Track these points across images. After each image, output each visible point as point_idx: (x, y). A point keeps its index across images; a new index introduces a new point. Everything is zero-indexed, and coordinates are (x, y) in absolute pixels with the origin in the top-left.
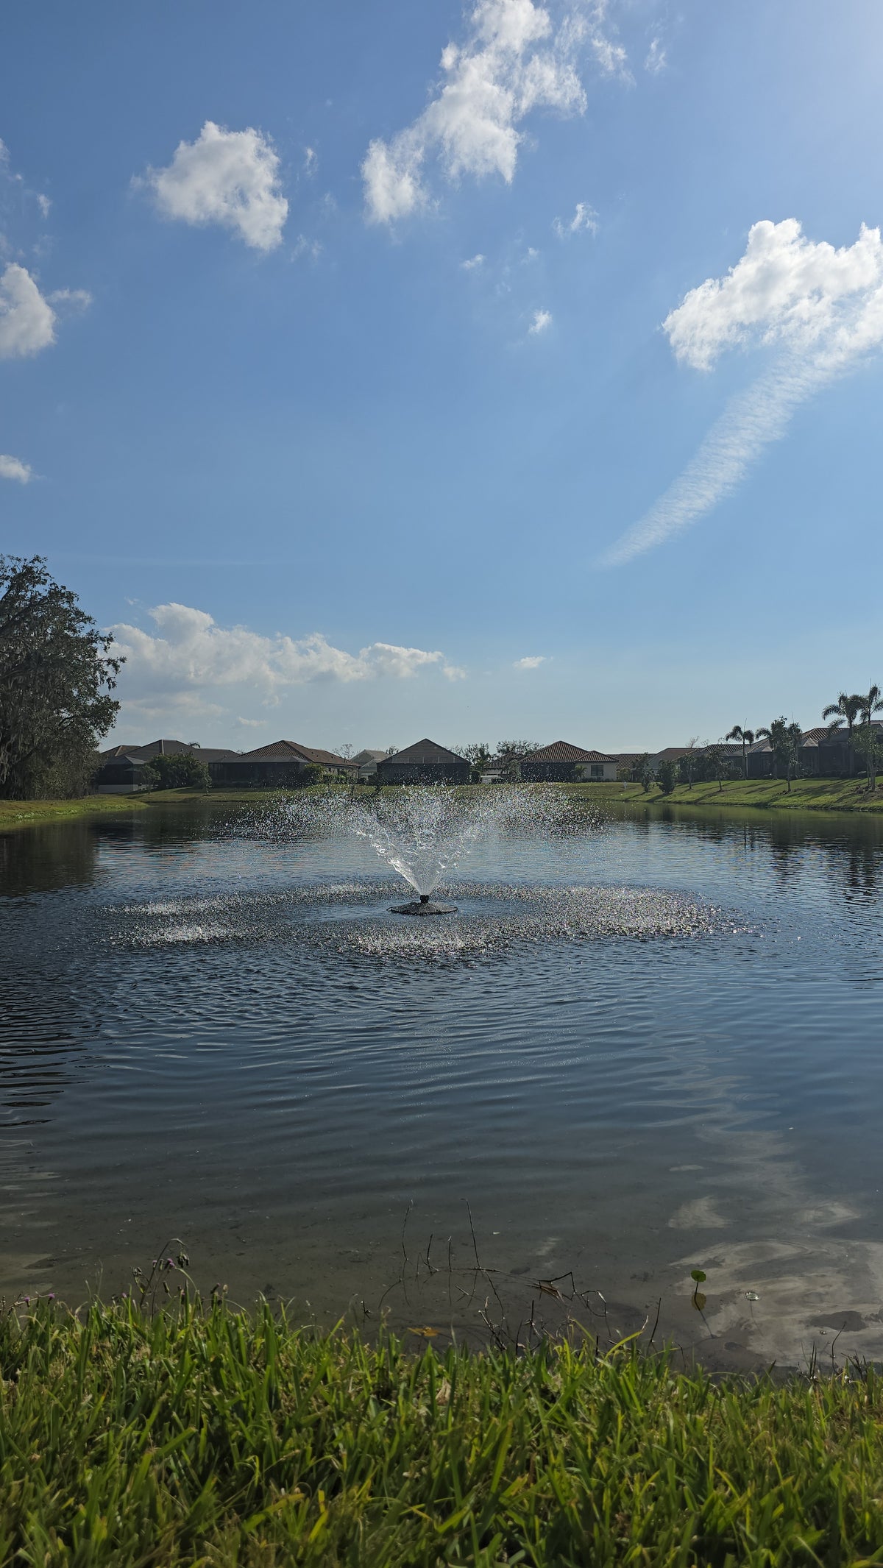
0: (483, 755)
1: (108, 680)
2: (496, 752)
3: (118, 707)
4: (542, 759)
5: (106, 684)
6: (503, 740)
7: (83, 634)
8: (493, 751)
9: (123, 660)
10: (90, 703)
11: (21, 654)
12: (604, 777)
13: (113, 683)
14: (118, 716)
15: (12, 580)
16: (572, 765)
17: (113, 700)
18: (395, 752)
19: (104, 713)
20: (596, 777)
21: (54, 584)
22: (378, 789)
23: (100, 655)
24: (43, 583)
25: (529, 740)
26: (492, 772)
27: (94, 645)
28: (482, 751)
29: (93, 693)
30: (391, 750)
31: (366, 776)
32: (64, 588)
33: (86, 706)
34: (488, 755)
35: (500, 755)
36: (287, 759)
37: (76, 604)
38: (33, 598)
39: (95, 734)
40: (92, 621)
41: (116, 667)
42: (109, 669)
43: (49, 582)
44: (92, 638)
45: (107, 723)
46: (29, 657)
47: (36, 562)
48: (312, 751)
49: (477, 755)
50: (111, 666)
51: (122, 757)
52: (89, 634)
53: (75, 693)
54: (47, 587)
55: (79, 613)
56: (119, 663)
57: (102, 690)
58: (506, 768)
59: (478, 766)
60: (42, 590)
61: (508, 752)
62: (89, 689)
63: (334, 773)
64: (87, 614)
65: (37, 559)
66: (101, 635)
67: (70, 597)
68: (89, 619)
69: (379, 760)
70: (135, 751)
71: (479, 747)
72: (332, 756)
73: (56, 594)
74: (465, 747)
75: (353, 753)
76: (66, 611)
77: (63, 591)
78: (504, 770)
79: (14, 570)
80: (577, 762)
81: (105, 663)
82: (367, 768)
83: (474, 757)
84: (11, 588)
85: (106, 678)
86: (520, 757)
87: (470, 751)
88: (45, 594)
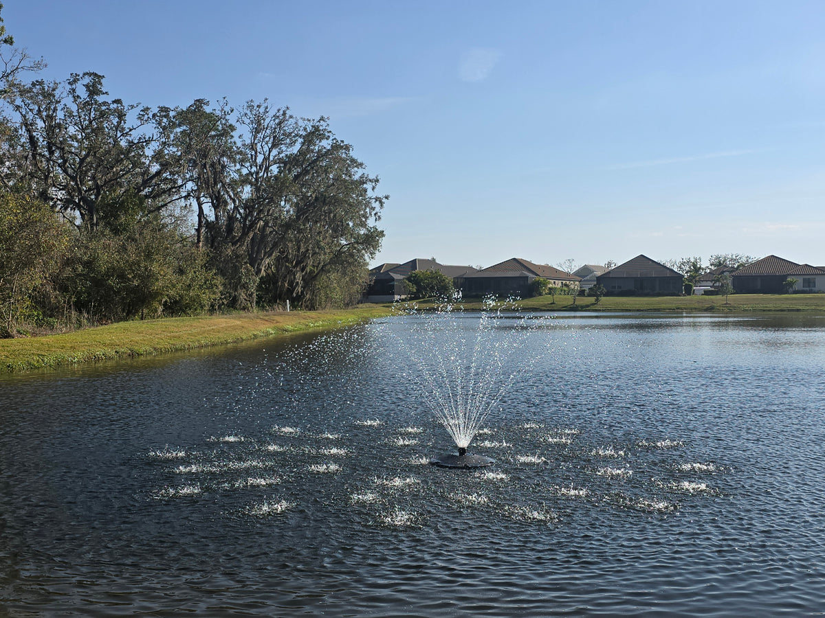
0: (696, 269)
1: (375, 214)
2: (708, 265)
3: (383, 235)
4: (754, 272)
5: (374, 218)
6: (715, 254)
7: (356, 177)
8: (705, 264)
9: (387, 198)
10: (362, 232)
11: (311, 196)
12: (816, 289)
13: (379, 216)
14: (383, 241)
15: (304, 137)
16: (785, 277)
17: (379, 230)
18: (613, 267)
19: (372, 240)
20: (808, 289)
21: (335, 139)
22: (597, 300)
23: (370, 193)
24: (327, 139)
25: (741, 254)
26: (704, 283)
27: (365, 186)
28: (694, 265)
29: (363, 225)
30: (609, 264)
31: (586, 288)
32: (343, 141)
33: (359, 235)
34: (700, 268)
35: (713, 268)
36: (517, 274)
37: (352, 153)
38: (319, 151)
39: (366, 257)
40: (363, 166)
41: (381, 203)
42: (376, 205)
43: (331, 138)
44: (362, 181)
45: (375, 247)
46: (317, 198)
47: (322, 122)
48: (539, 267)
49: (690, 268)
50: (378, 202)
51: (386, 273)
52: (361, 177)
53: (351, 224)
54: (330, 141)
55: (353, 161)
56: (384, 200)
57: (371, 222)
58: (718, 280)
59: (691, 278)
60: (326, 144)
61: (720, 266)
62: (361, 221)
63: (558, 284)
64: (359, 161)
65: (322, 119)
66: (372, 177)
67: (347, 148)
68: (361, 165)
69: (599, 273)
70: (397, 268)
71: (692, 260)
72: (557, 271)
73: (336, 147)
74: (679, 260)
75: (575, 267)
76: (345, 160)
77: (342, 144)
78: (716, 282)
79: (305, 129)
80: (788, 275)
81: (374, 200)
82: (587, 280)
83: (688, 269)
84: (303, 144)
85: (373, 213)
86: (733, 270)
87: (683, 263)
88: (329, 147)
